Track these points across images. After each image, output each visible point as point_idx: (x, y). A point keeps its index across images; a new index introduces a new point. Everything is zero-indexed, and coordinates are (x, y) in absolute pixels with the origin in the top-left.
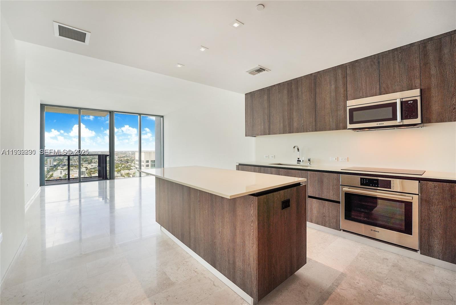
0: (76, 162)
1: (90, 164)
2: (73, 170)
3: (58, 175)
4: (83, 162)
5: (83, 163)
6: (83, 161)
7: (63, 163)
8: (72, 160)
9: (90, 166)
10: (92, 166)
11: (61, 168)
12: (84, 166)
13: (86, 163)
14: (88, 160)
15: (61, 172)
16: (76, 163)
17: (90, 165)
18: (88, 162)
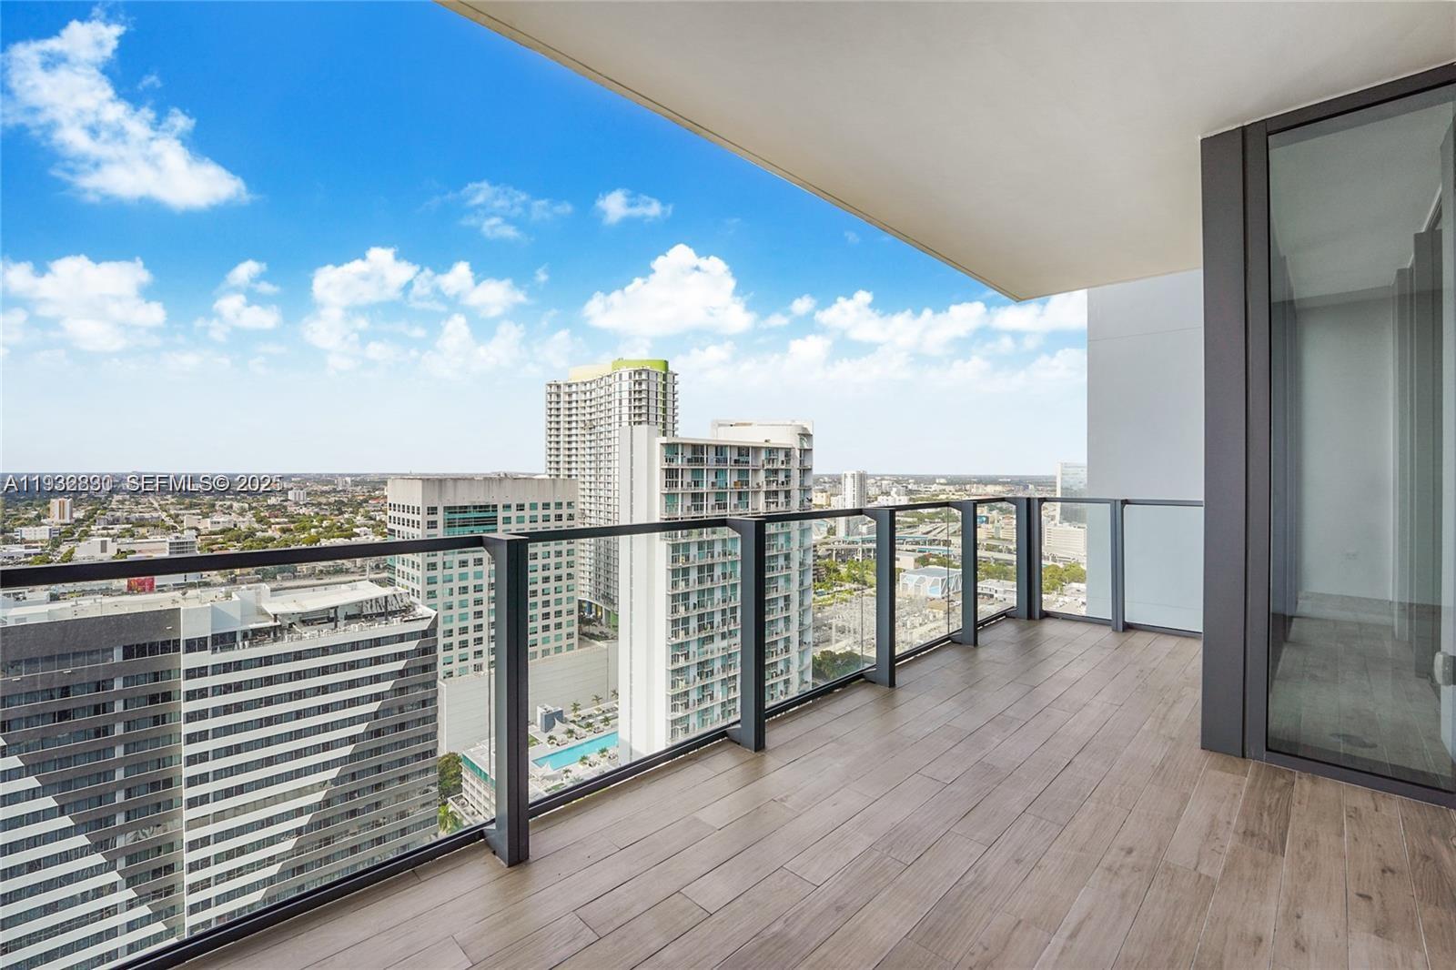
0: (156, 509)
1: (209, 517)
2: (147, 538)
3: (90, 555)
4: (181, 509)
5: (184, 515)
6: (182, 507)
7: (109, 513)
8: (140, 504)
9: (209, 525)
10: (216, 522)
11: (104, 529)
12: (185, 524)
13: (194, 514)
14: (200, 504)
15: (104, 544)
16: (155, 515)
17: (209, 520)
18: (199, 511)
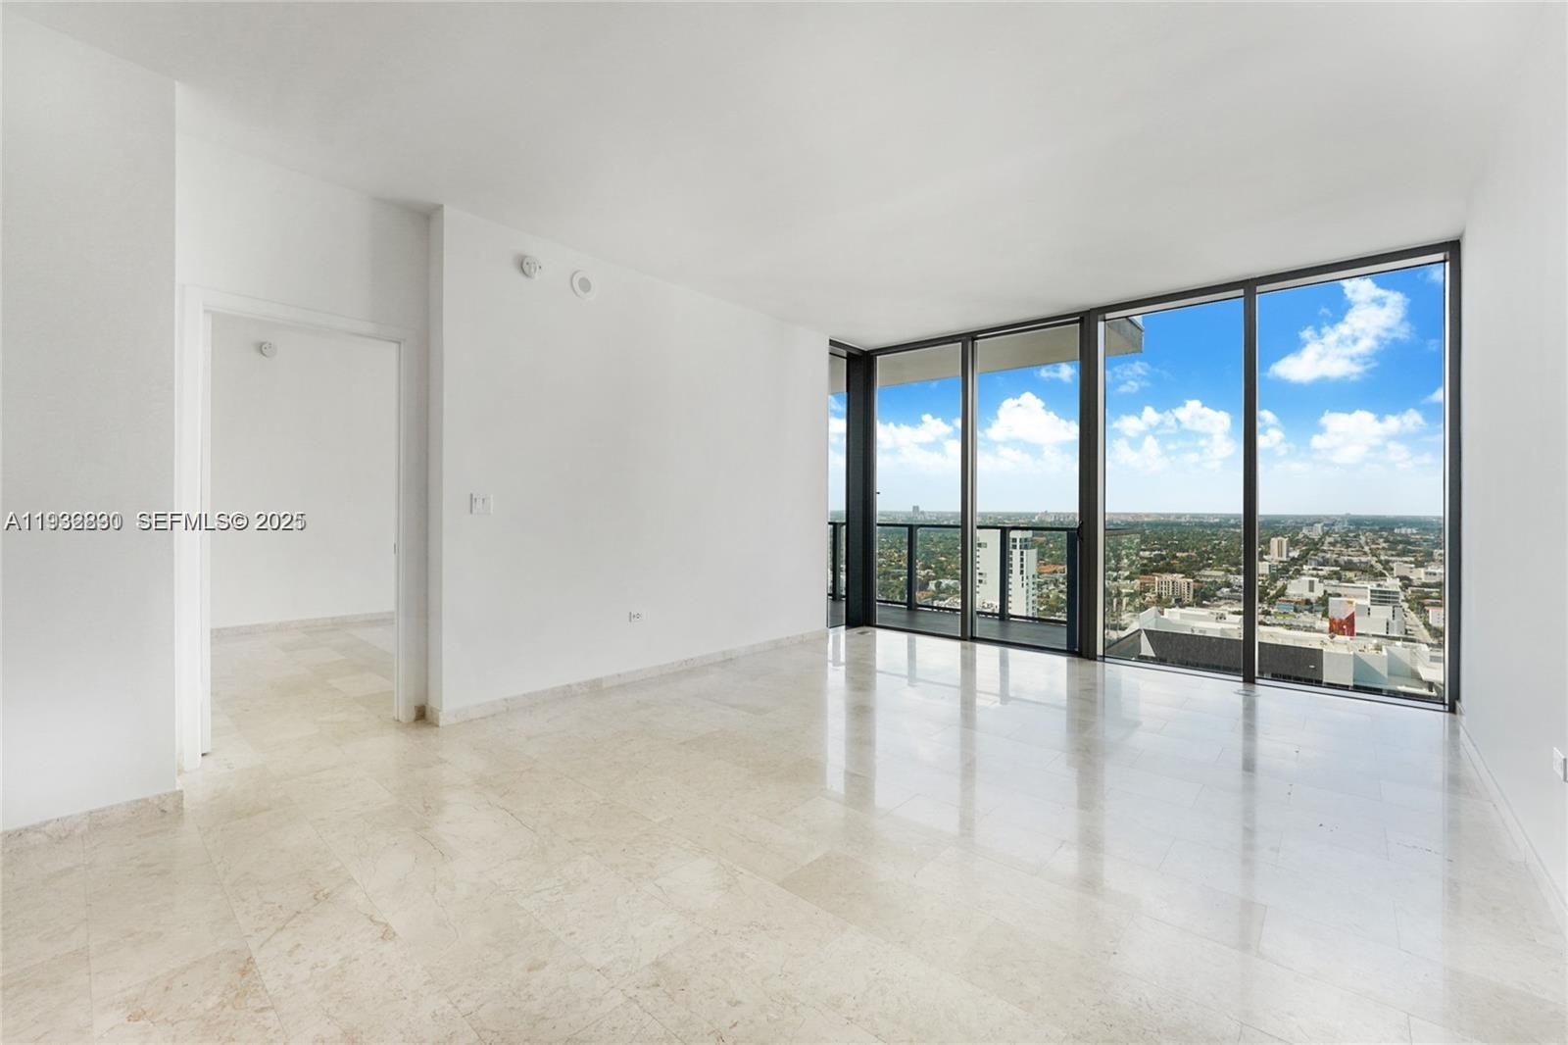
0: (1365, 554)
1: (1423, 566)
2: (1353, 582)
3: (1300, 592)
4: (1392, 555)
5: (1393, 562)
6: (1394, 553)
7: (1321, 554)
8: (1351, 547)
9: (1422, 576)
10: (1430, 574)
11: (1314, 569)
12: (1395, 572)
13: (1406, 562)
14: (1414, 551)
15: (1311, 583)
16: (1364, 559)
17: (1422, 570)
18: (1412, 559)
